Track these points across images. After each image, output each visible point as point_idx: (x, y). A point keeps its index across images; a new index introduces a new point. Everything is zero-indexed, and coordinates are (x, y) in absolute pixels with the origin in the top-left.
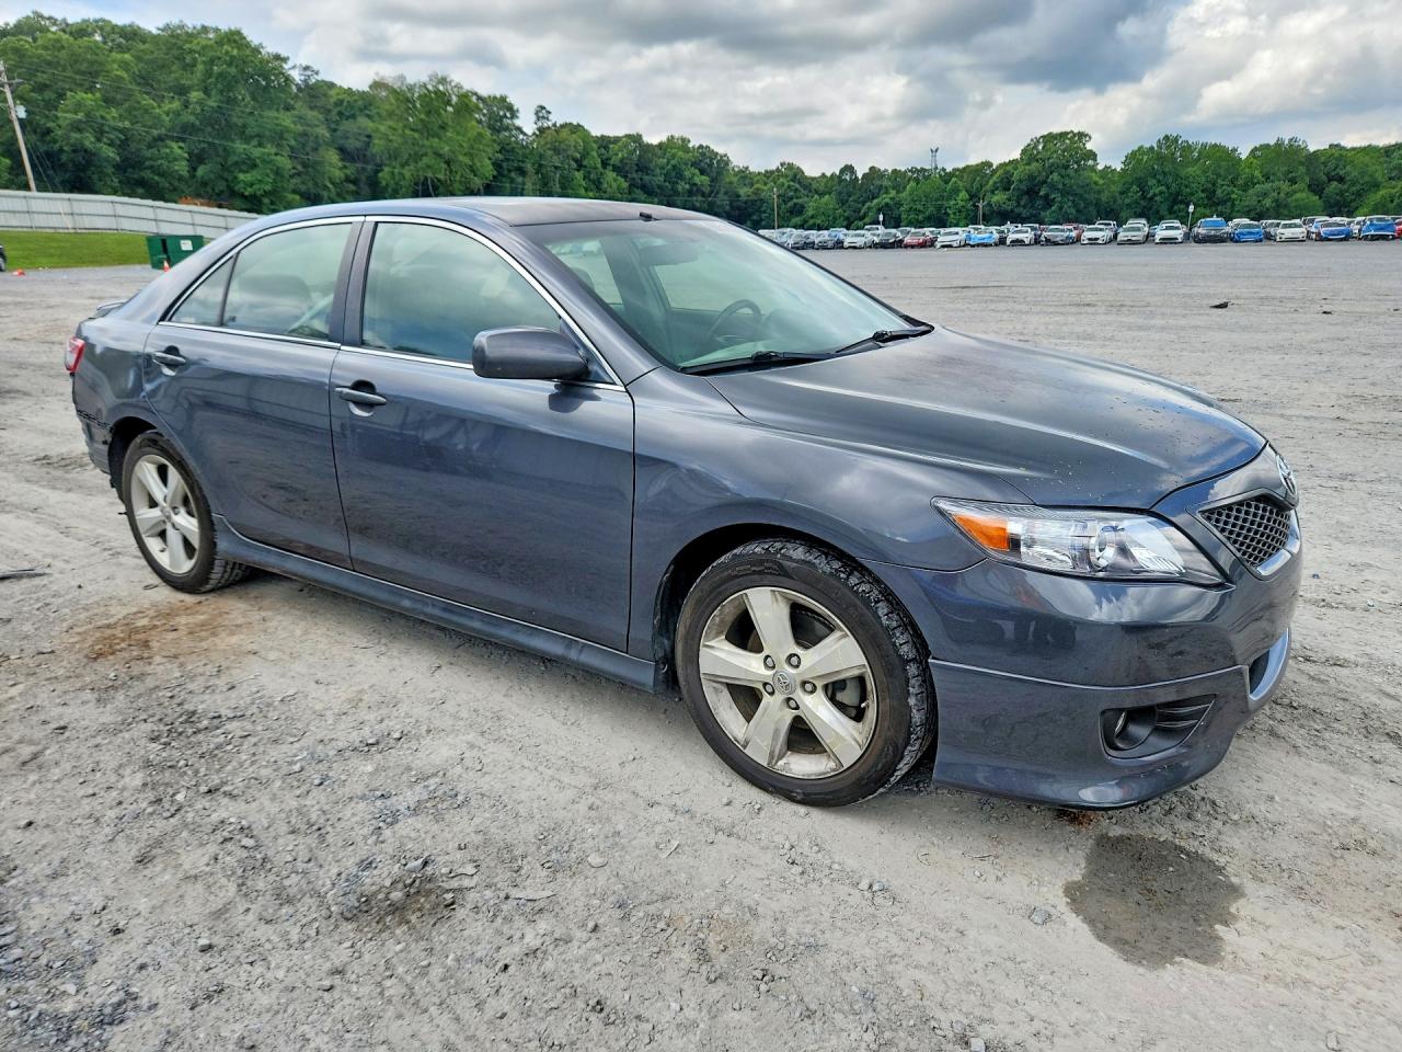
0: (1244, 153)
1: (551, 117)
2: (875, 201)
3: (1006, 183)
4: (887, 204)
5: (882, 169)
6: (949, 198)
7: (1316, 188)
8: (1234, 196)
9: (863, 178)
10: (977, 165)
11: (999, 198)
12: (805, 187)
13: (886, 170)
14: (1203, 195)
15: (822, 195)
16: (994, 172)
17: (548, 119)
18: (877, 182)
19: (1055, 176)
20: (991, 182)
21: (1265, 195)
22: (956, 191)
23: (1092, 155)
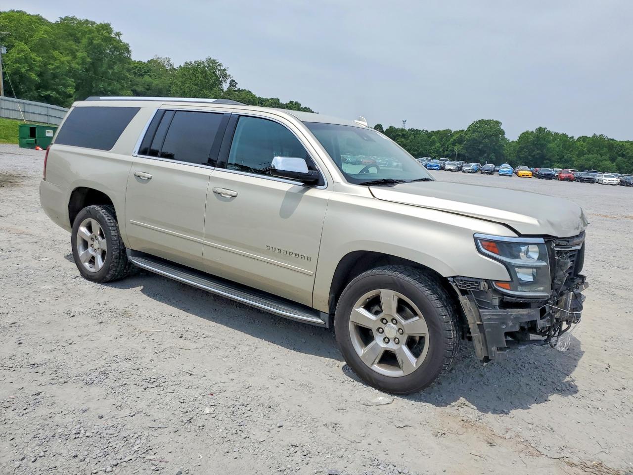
0: (576, 138)
1: (237, 85)
3: (460, 141)
5: (396, 127)
6: (431, 145)
7: (613, 160)
8: (573, 159)
10: (444, 131)
11: (457, 149)
13: (398, 128)
14: (558, 157)
16: (452, 135)
17: (235, 86)
19: (487, 140)
20: (452, 139)
21: (588, 160)
22: (434, 142)
23: (503, 133)
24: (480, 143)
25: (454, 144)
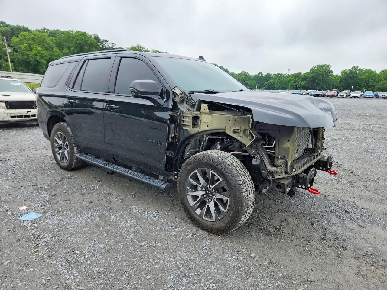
0: (378, 72)
2: (268, 82)
3: (305, 79)
4: (271, 83)
5: (270, 74)
6: (289, 82)
9: (265, 76)
10: (297, 73)
11: (303, 83)
12: (249, 78)
13: (272, 74)
14: (365, 84)
15: (253, 80)
18: (268, 77)
19: (320, 77)
20: (301, 78)
21: (384, 84)
22: (290, 80)
23: (332, 72)
24: (316, 79)
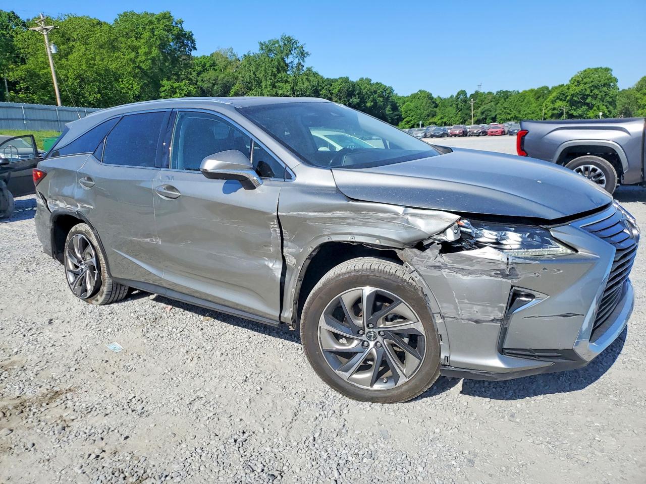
3: (562, 97)
4: (487, 111)
16: (550, 92)
20: (551, 97)
23: (616, 80)
24: (588, 95)
25: (553, 102)
